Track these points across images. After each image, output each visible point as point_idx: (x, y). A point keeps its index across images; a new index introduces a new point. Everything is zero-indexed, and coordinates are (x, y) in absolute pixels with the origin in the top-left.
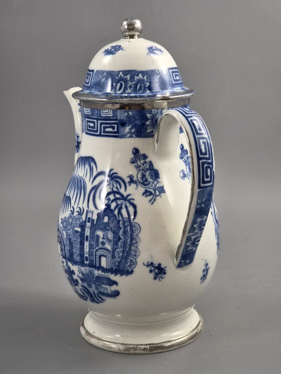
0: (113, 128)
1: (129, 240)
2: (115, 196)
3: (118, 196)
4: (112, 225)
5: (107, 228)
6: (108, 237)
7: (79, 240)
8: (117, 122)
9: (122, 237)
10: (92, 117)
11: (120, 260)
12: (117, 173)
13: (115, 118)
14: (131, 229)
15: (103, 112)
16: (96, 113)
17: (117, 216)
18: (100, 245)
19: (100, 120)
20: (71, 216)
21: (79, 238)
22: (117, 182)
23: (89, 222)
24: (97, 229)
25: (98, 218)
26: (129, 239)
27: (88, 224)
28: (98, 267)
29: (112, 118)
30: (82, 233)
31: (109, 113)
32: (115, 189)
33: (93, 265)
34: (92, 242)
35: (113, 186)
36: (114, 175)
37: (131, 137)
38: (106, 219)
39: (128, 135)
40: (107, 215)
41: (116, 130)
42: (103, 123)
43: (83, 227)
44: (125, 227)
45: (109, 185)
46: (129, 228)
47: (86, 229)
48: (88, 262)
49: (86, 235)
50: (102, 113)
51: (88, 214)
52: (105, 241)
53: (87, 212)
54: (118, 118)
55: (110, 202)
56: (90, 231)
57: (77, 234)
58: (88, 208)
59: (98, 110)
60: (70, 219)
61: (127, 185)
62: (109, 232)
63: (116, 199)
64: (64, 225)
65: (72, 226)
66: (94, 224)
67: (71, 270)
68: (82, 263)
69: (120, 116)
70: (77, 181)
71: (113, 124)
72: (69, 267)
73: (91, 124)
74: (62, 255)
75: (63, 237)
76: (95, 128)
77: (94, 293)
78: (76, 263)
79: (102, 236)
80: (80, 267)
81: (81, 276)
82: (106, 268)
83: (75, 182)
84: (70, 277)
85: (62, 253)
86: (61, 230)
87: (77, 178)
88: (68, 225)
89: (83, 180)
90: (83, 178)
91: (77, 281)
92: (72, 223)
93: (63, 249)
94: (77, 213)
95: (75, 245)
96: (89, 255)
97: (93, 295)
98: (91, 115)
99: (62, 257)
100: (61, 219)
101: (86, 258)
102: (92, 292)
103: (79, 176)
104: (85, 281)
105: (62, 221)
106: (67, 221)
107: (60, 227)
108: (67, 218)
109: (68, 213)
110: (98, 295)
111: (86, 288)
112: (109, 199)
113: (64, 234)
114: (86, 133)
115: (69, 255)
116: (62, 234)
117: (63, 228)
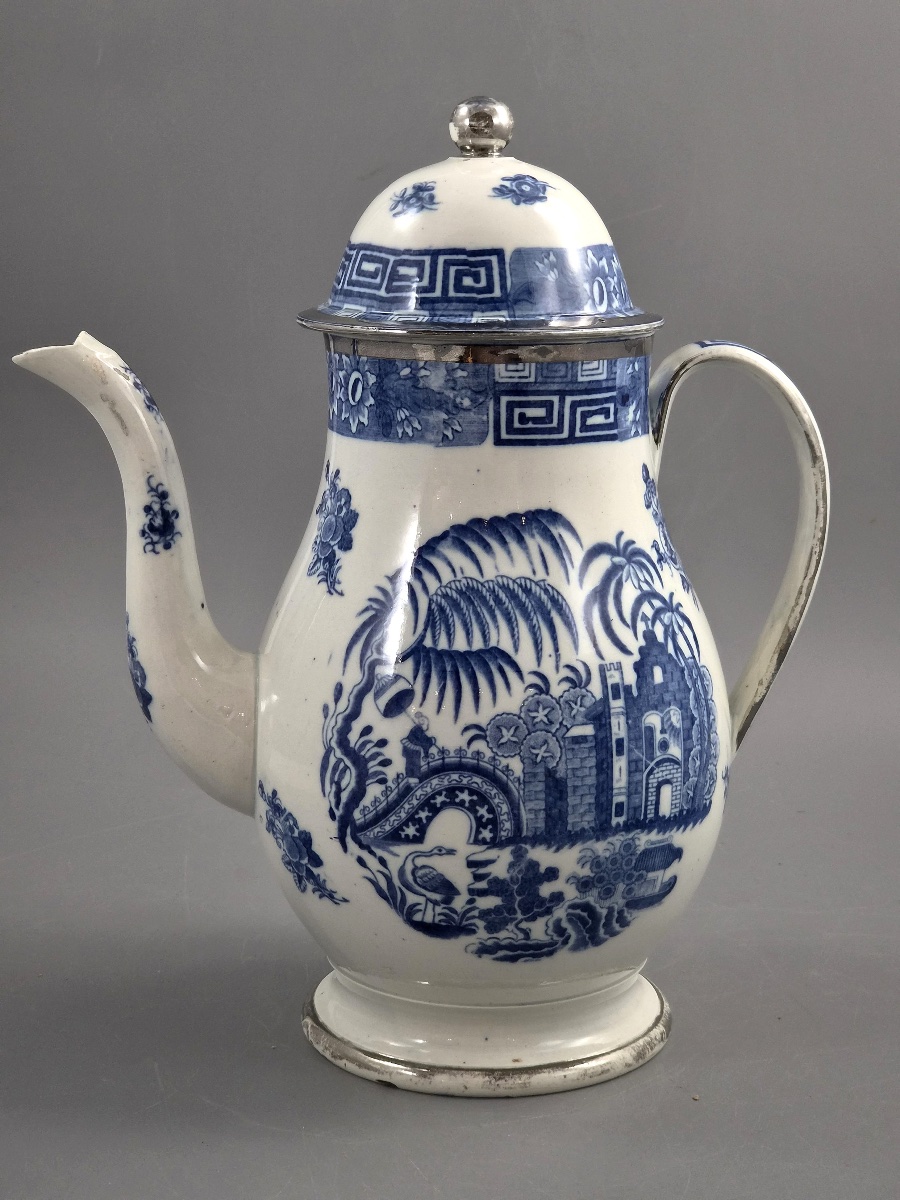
0: (606, 413)
1: (705, 719)
2: (652, 606)
3: (657, 603)
4: (673, 686)
5: (667, 697)
6: (671, 724)
7: (592, 762)
8: (614, 394)
9: (696, 715)
10: (542, 388)
11: (697, 779)
12: (633, 542)
13: (610, 384)
14: (703, 685)
15: (582, 370)
16: (562, 373)
17: (675, 658)
18: (658, 754)
19: (572, 393)
20: (538, 703)
21: (594, 754)
22: (642, 566)
23: (616, 696)
24: (644, 709)
25: (638, 677)
26: (705, 712)
27: (617, 705)
28: (651, 821)
29: (604, 385)
30: (601, 735)
31: (600, 371)
32: (645, 587)
33: (638, 821)
34: (637, 753)
35: (639, 580)
36: (630, 548)
37: (637, 434)
38: (658, 676)
39: (633, 431)
40: (657, 664)
41: (611, 419)
42: (581, 403)
43: (600, 717)
44: (694, 683)
45: (629, 580)
46: (699, 682)
47: (614, 721)
48: (621, 820)
49: (614, 738)
50: (579, 374)
51: (608, 674)
52: (667, 736)
53: (602, 670)
54: (618, 383)
55: (650, 623)
56: (627, 723)
57: (583, 745)
58: (602, 658)
59: (570, 365)
60: (537, 711)
61: (658, 567)
62: (672, 707)
63: (658, 613)
64: (503, 740)
65: (554, 731)
66: (633, 697)
67: (542, 869)
68: (602, 830)
69: (621, 377)
70: (502, 595)
71: (607, 400)
72: (534, 865)
73: (531, 412)
74: (484, 842)
75: (505, 778)
76: (551, 422)
77: (611, 910)
78: (573, 838)
79: (658, 727)
80: (589, 844)
81: (586, 872)
82: (670, 817)
83: (492, 603)
84: (518, 898)
85: (486, 834)
86: (481, 763)
87: (496, 588)
88: (529, 734)
89: (537, 584)
90: (536, 579)
91: (558, 897)
92: (551, 723)
93: (502, 818)
94: (566, 686)
95: (576, 784)
96: (629, 796)
97: (603, 921)
98: (536, 382)
99: (485, 847)
100: (467, 729)
101: (620, 806)
102: (604, 912)
103: (507, 578)
104: (594, 886)
105: (478, 732)
106: (521, 721)
107: (469, 755)
108: (517, 712)
109: (512, 699)
110: (621, 912)
111: (586, 907)
112: (645, 618)
113: (507, 766)
114: (499, 442)
115: (541, 824)
116: (497, 771)
117: (495, 750)
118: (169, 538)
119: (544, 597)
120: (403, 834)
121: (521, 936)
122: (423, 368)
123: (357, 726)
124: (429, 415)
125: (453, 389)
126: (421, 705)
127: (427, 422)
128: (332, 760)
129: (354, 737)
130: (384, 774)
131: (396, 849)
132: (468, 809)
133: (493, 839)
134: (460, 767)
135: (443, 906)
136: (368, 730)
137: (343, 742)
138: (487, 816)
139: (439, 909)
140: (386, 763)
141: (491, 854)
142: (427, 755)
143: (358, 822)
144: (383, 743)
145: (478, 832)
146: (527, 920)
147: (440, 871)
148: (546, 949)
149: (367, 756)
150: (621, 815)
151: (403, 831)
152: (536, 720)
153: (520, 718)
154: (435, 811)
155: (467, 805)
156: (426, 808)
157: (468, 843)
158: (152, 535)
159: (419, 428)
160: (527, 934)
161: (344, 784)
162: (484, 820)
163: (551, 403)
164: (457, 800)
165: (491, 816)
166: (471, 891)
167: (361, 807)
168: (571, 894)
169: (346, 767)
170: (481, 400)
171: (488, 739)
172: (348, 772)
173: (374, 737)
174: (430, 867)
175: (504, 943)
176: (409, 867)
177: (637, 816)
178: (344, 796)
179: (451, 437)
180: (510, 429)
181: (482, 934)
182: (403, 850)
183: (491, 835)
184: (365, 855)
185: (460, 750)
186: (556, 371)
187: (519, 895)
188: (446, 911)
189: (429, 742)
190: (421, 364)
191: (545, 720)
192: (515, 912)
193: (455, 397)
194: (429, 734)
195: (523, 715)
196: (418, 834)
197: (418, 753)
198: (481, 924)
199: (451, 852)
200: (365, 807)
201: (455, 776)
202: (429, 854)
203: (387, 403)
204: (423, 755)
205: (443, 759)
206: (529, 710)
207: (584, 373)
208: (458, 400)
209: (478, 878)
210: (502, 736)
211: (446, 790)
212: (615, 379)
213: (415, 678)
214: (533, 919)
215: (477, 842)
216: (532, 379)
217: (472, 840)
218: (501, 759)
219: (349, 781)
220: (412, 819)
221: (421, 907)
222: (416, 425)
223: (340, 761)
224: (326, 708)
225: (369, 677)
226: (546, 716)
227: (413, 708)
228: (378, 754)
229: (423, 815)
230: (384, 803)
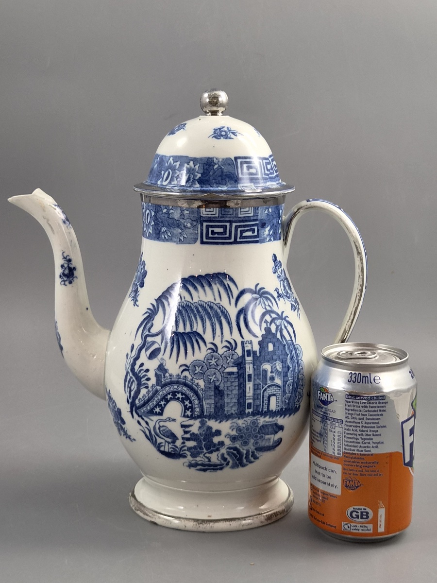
0: (253, 231)
1: (296, 368)
2: (271, 316)
3: (274, 316)
4: (279, 352)
5: (275, 357)
6: (277, 369)
7: (237, 384)
8: (257, 222)
9: (291, 366)
10: (222, 219)
11: (290, 395)
12: (264, 288)
13: (255, 218)
14: (296, 353)
15: (241, 212)
16: (231, 213)
17: (281, 340)
18: (269, 382)
19: (235, 222)
20: (212, 356)
21: (237, 380)
22: (267, 299)
23: (249, 355)
24: (262, 362)
25: (260, 347)
26: (296, 365)
27: (249, 359)
28: (265, 412)
29: (252, 218)
30: (240, 372)
31: (250, 212)
32: (268, 308)
33: (259, 411)
34: (258, 381)
35: (265, 305)
36: (262, 291)
37: (270, 240)
38: (271, 347)
39: (268, 239)
40: (270, 342)
41: (256, 234)
42: (240, 226)
43: (240, 364)
44: (291, 352)
45: (260, 305)
46: (294, 351)
47: (247, 366)
48: (250, 411)
49: (247, 374)
50: (239, 213)
51: (245, 345)
52: (274, 374)
53: (243, 343)
54: (259, 217)
55: (269, 324)
56: (254, 367)
57: (232, 376)
58: (243, 338)
59: (234, 210)
60: (212, 360)
61: (277, 300)
62: (277, 362)
63: (273, 320)
64: (196, 372)
65: (219, 369)
66: (257, 356)
67: (214, 431)
68: (241, 414)
69: (261, 214)
70: (200, 309)
71: (253, 225)
72: (210, 428)
73: (216, 230)
74: (188, 416)
75: (197, 388)
76: (226, 234)
77: (248, 452)
78: (228, 417)
79: (270, 370)
80: (235, 420)
81: (234, 433)
82: (275, 411)
83: (196, 312)
84: (204, 443)
85: (189, 413)
86: (187, 381)
87: (198, 306)
88: (208, 370)
89: (216, 305)
90: (216, 302)
91: (222, 444)
92: (218, 365)
93: (195, 406)
94: (225, 349)
95: (228, 393)
96: (254, 400)
97: (245, 456)
98: (219, 217)
99: (188, 419)
100: (181, 366)
101: (249, 404)
102: (245, 452)
103: (203, 301)
104: (238, 440)
105: (186, 368)
106: (204, 364)
107: (182, 378)
108: (203, 360)
109: (201, 354)
110: (253, 453)
111: (235, 449)
112: (266, 322)
113: (198, 383)
114: (202, 243)
115: (213, 410)
116: (193, 385)
117: (193, 376)
118: (71, 279)
119: (219, 311)
120: (155, 412)
121: (207, 460)
122: (171, 209)
123: (138, 363)
124: (174, 230)
125: (183, 219)
126: (163, 355)
127: (173, 233)
128: (129, 378)
129: (137, 367)
130: (147, 384)
131: (152, 418)
132: (181, 401)
133: (192, 415)
134: (177, 383)
135: (172, 444)
136: (142, 365)
137: (133, 369)
138: (189, 405)
139: (170, 446)
140: (148, 379)
141: (191, 422)
142: (164, 377)
143: (137, 405)
144: (147, 371)
145: (185, 412)
146: (209, 453)
147: (170, 429)
148: (218, 467)
149: (141, 376)
150: (250, 408)
151: (155, 410)
152: (211, 364)
153: (204, 362)
154: (167, 401)
155: (180, 399)
156: (164, 400)
157: (181, 416)
158: (64, 278)
159: (170, 235)
160: (209, 460)
161: (132, 388)
162: (188, 407)
163: (226, 226)
164: (176, 397)
165: (190, 405)
166: (183, 438)
167: (138, 398)
168: (228, 442)
169: (133, 381)
170: (195, 224)
171: (190, 371)
172: (134, 382)
173: (144, 368)
174: (165, 426)
175: (199, 462)
176: (157, 426)
177: (258, 409)
178: (132, 393)
179: (183, 240)
180: (207, 237)
181: (189, 458)
182: (155, 418)
183: (191, 414)
184: (140, 420)
185: (178, 375)
186: (228, 212)
187: (204, 441)
188: (173, 447)
189: (166, 371)
190: (171, 207)
191: (215, 364)
192: (203, 449)
193: (184, 222)
194: (166, 367)
195: (205, 361)
196: (160, 412)
197: (161, 375)
198: (188, 453)
199: (174, 420)
200: (140, 399)
201: (176, 387)
202: (165, 421)
203: (158, 224)
204: (163, 376)
205: (171, 379)
206: (208, 359)
207: (241, 213)
208: (185, 224)
209: (186, 432)
210: (196, 370)
211: (172, 392)
212: (258, 216)
213: (162, 343)
214: (211, 452)
215: (184, 416)
216: (217, 215)
217: (182, 416)
218: (196, 380)
219: (134, 387)
220: (158, 405)
221: (163, 444)
222: (169, 234)
223: (131, 378)
224: (127, 354)
225: (144, 342)
226: (216, 362)
227: (160, 356)
228: (146, 375)
229: (162, 403)
230: (147, 397)
